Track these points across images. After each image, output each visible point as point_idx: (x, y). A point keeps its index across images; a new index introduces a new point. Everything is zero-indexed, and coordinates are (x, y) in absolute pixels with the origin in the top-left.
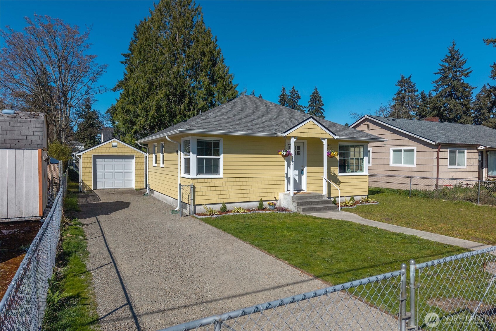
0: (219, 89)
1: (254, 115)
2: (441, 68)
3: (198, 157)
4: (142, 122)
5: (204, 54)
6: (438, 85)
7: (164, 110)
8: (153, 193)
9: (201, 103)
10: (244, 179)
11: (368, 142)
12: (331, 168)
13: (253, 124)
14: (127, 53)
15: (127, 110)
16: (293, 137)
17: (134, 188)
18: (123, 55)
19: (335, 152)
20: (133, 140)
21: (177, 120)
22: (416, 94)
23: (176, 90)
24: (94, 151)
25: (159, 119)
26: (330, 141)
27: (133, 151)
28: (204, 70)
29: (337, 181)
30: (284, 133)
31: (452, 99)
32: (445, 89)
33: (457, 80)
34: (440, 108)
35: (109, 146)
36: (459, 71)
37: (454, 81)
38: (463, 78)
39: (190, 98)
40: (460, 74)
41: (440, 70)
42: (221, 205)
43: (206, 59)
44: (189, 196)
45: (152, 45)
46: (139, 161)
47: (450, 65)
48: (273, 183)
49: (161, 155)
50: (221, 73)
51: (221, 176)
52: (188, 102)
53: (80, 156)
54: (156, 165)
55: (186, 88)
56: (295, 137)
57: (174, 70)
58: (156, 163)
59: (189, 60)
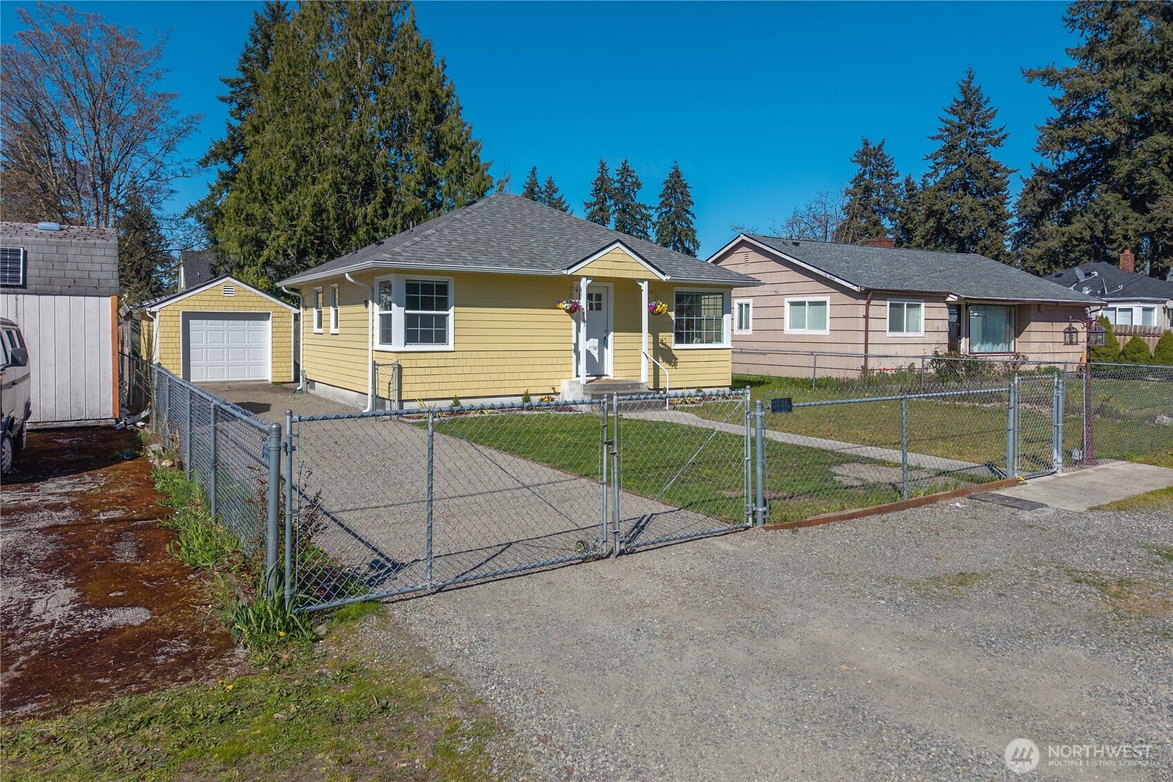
0: (451, 172)
1: (514, 234)
2: (942, 126)
3: (407, 312)
4: (281, 242)
5: (416, 96)
6: (937, 164)
7: (331, 216)
8: (313, 387)
9: (411, 203)
10: (494, 354)
11: (731, 287)
12: (660, 334)
13: (512, 251)
14: (234, 78)
15: (247, 215)
16: (584, 276)
17: (270, 381)
18: (226, 81)
19: (664, 305)
20: (260, 281)
21: (358, 238)
22: (894, 182)
23: (357, 174)
24: (185, 303)
25: (319, 234)
26: (652, 283)
27: (268, 304)
28: (418, 131)
29: (671, 359)
30: (568, 269)
31: (966, 195)
32: (951, 173)
33: (977, 152)
34: (942, 214)
35: (217, 293)
36: (982, 134)
37: (970, 155)
38: (989, 148)
39: (387, 191)
40: (984, 139)
41: (940, 129)
42: (452, 401)
43: (422, 107)
44: (390, 383)
45: (302, 74)
46: (281, 324)
47: (961, 120)
48: (549, 361)
49: (332, 310)
50: (455, 137)
51: (451, 347)
52: (383, 199)
53: (154, 314)
54: (320, 331)
55: (378, 171)
56: (588, 277)
57: (352, 132)
58: (320, 326)
59: (384, 110)
